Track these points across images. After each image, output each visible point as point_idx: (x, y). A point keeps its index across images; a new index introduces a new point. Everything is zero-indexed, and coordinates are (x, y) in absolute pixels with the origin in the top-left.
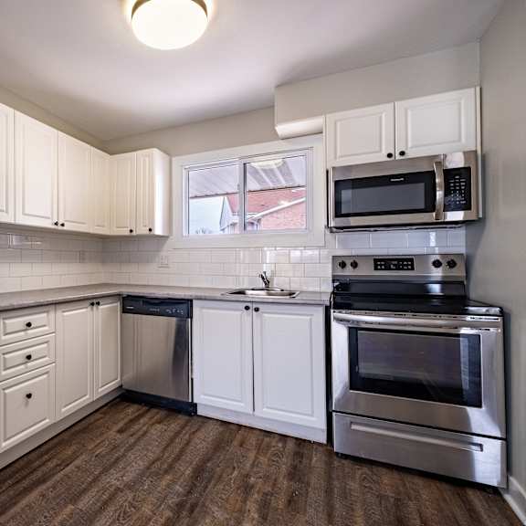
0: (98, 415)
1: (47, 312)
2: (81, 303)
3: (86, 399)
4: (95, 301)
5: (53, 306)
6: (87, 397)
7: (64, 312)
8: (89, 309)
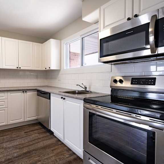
0: (27, 126)
1: (4, 93)
2: (18, 91)
3: (22, 120)
4: (25, 91)
5: (7, 92)
6: (22, 119)
7: (11, 93)
8: (22, 93)
